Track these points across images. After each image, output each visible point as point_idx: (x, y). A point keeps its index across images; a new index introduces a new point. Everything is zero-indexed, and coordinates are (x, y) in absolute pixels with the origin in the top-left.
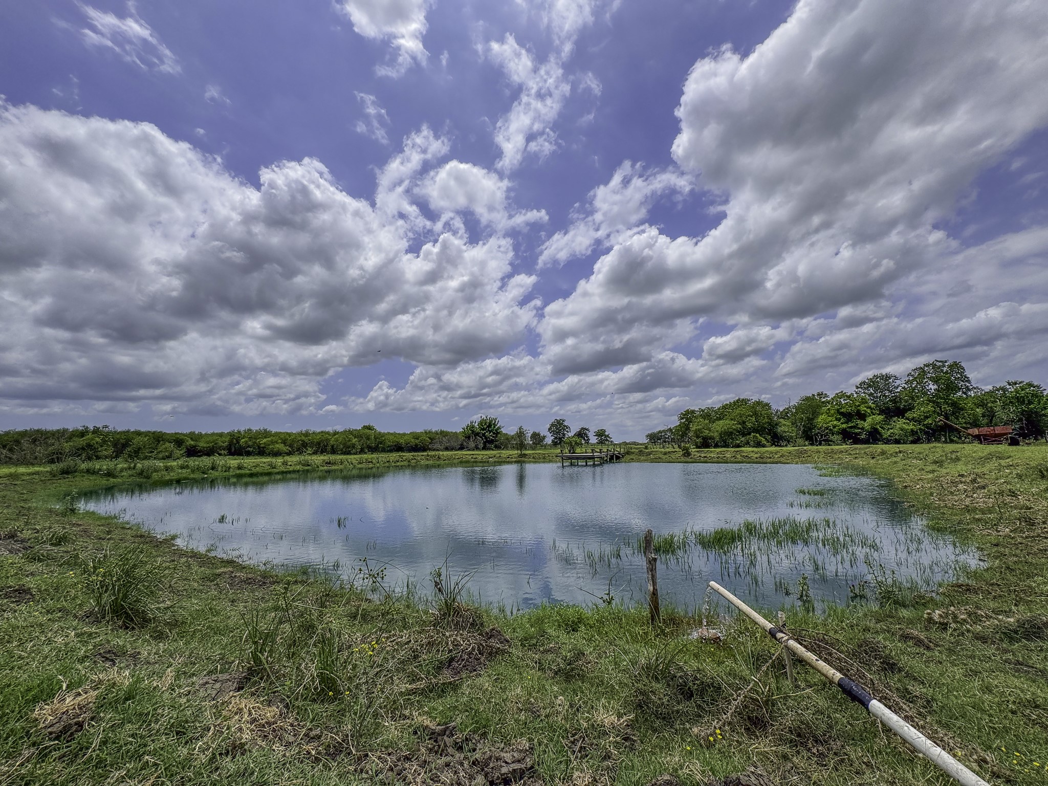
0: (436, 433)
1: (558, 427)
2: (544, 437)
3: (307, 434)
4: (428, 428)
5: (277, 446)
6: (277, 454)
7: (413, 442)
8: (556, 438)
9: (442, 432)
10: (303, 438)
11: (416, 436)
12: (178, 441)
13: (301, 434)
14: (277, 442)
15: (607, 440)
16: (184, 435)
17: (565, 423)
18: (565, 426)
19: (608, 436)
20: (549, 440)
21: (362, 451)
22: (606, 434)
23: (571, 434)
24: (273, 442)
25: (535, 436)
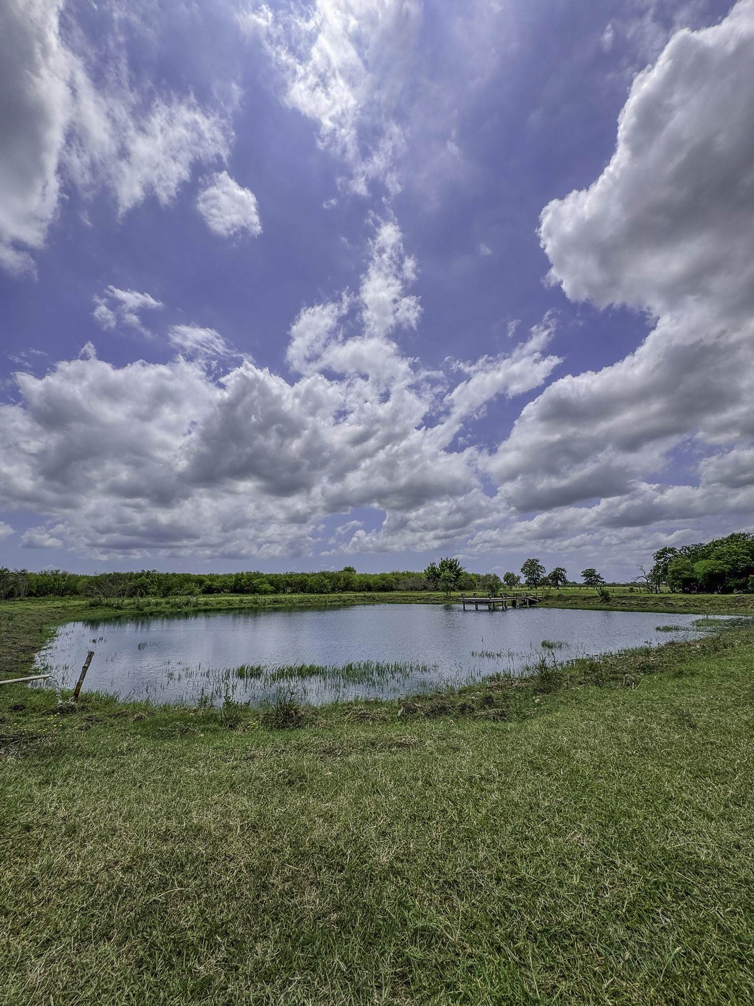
0: (403, 574)
1: (531, 567)
2: (519, 578)
3: (291, 576)
4: (395, 570)
5: (264, 586)
6: (265, 592)
7: (381, 583)
8: (530, 579)
9: (408, 573)
10: (287, 579)
11: (383, 577)
12: (200, 581)
13: (286, 575)
14: (264, 583)
15: (597, 581)
16: (205, 576)
17: (539, 564)
18: (539, 566)
19: (598, 576)
20: (523, 580)
21: (333, 590)
22: (596, 573)
23: (546, 575)
24: (262, 583)
25: (508, 577)
